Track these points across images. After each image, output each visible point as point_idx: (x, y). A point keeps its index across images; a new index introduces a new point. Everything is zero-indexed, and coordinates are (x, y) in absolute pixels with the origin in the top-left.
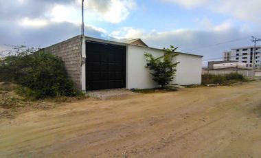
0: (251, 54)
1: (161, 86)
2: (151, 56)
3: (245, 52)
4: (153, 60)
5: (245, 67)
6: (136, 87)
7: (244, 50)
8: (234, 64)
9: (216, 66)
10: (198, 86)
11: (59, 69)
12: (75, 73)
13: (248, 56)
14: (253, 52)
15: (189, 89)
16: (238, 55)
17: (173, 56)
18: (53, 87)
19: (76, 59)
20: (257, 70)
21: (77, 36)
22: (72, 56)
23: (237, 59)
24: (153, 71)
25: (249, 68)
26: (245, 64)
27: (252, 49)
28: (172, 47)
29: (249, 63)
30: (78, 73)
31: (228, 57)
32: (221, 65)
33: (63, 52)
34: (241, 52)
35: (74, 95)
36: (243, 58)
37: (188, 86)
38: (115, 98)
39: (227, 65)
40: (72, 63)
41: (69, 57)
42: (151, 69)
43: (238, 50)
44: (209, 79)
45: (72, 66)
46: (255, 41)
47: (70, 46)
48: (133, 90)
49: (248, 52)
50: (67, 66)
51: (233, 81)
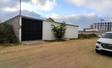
0: (101, 26)
1: (59, 39)
2: (54, 25)
3: (98, 25)
4: (55, 27)
5: (98, 31)
6: (47, 39)
7: (98, 24)
8: (94, 30)
9: (86, 30)
10: (76, 39)
11: (10, 30)
12: (17, 32)
13: (100, 27)
14: (102, 25)
15: (71, 40)
16: (95, 26)
17: (64, 26)
18: (4, 39)
19: (17, 26)
20: (103, 32)
21: (18, 16)
22: (16, 25)
23: (95, 28)
24: (55, 32)
25: (100, 31)
26: (98, 30)
27: (101, 24)
28: (64, 22)
29: (100, 30)
30: (18, 32)
31: (92, 27)
32: (88, 30)
33: (13, 22)
34: (97, 25)
35: (14, 43)
36: (98, 27)
37: (71, 39)
38: (34, 44)
39: (91, 30)
40: (16, 28)
41: (15, 25)
42: (54, 31)
43: (96, 24)
44: (82, 36)
45: (16, 29)
46: (102, 20)
47: (15, 20)
48: (45, 41)
49: (100, 25)
50: (14, 29)
51: (92, 37)
